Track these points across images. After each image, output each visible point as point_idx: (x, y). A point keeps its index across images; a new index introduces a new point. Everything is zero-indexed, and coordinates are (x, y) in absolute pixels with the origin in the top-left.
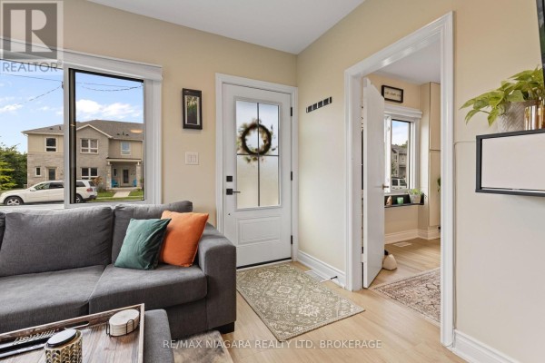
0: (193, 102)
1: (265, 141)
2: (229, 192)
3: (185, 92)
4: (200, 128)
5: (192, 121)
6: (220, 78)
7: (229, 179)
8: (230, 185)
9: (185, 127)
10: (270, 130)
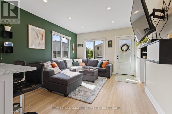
0: (110, 43)
1: (127, 48)
2: (118, 59)
3: (109, 41)
4: (111, 47)
5: (110, 46)
6: (115, 37)
7: (118, 56)
8: (118, 57)
9: (109, 47)
10: (128, 45)
